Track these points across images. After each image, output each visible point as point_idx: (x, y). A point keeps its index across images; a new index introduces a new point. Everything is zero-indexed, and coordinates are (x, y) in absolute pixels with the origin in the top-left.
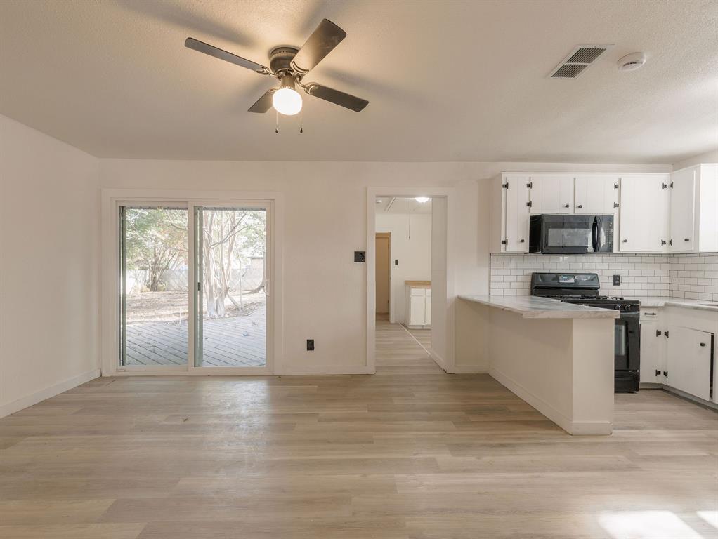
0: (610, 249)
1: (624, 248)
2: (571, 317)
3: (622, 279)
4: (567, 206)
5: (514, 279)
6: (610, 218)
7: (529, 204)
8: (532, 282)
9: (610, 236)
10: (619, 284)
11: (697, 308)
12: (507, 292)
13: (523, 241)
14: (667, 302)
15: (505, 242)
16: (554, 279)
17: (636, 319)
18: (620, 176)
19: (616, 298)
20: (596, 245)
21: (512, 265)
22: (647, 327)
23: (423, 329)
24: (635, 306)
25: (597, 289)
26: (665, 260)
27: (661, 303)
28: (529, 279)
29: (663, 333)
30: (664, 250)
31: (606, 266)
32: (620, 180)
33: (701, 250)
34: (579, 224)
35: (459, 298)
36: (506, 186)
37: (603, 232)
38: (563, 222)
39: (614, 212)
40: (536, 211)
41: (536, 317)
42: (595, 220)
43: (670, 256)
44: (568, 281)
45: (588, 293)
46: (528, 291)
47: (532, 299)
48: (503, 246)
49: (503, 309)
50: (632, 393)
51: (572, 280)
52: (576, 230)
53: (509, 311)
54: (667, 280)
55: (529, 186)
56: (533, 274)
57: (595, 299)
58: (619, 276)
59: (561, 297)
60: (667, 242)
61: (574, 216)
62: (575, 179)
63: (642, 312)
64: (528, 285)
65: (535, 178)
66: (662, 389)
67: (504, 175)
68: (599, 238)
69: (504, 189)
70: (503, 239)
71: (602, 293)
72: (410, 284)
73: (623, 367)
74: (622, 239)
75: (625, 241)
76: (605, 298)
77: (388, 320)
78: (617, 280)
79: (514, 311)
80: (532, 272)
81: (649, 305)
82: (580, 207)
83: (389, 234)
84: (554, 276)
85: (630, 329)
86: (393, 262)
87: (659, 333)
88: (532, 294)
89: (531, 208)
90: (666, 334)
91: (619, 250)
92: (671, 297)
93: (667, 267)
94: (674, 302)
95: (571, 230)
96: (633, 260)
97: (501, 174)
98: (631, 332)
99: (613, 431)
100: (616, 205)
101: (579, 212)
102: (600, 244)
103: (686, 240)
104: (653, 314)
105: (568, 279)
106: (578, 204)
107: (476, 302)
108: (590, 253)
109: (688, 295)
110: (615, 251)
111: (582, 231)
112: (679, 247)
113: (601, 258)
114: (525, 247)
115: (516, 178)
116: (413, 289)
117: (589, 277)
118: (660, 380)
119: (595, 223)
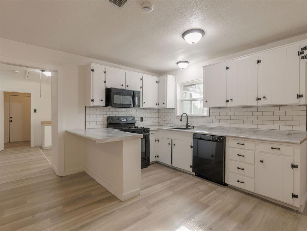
0: (139, 106)
1: (145, 106)
2: (122, 140)
3: (144, 119)
4: (122, 85)
5: (99, 119)
6: (139, 92)
7: (105, 82)
8: (107, 121)
9: (139, 100)
10: (142, 121)
11: (167, 130)
12: (95, 127)
13: (102, 100)
14: (158, 128)
15: (93, 100)
16: (117, 119)
17: (148, 136)
18: (143, 75)
19: (142, 127)
20: (134, 104)
21: (98, 113)
22: (152, 138)
23: (48, 149)
24: (148, 130)
25: (134, 123)
26: (157, 111)
27: (156, 128)
28: (106, 120)
29: (157, 141)
30: (157, 107)
31: (138, 113)
32: (143, 77)
33: (168, 107)
34: (127, 94)
35: (66, 132)
36: (93, 70)
37: (137, 99)
38: (120, 92)
39: (140, 90)
40: (109, 86)
41: (104, 142)
42: (134, 93)
43: (159, 109)
44: (123, 120)
45: (131, 125)
46: (105, 126)
47: (107, 130)
48: (91, 102)
49: (87, 138)
50: (147, 167)
51: (125, 120)
52: (126, 96)
53: (90, 139)
54: (157, 119)
55: (105, 72)
56: (108, 117)
57: (133, 128)
58: (142, 118)
59: (120, 128)
60: (158, 104)
61: (125, 90)
62: (125, 73)
63: (150, 132)
64: (106, 123)
65: (108, 69)
66: (157, 163)
67: (92, 65)
68: (135, 101)
69: (92, 72)
70: (91, 99)
71: (136, 125)
72: (44, 123)
73: (144, 156)
74: (143, 102)
75: (144, 103)
76: (138, 127)
77: (30, 145)
78: (142, 119)
79: (93, 139)
80: (107, 116)
81: (153, 129)
82: (128, 86)
83: (30, 94)
84: (118, 118)
85: (146, 140)
86: (32, 111)
87: (156, 141)
88: (107, 127)
89: (106, 84)
90: (158, 141)
91: (142, 106)
92: (159, 125)
93: (157, 114)
94: (160, 128)
95: (124, 97)
96: (147, 111)
97: (90, 64)
98: (147, 141)
99: (141, 192)
100: (141, 87)
101: (127, 88)
102: (135, 104)
103: (164, 103)
104: (154, 133)
105: (123, 119)
106: (127, 85)
107: (74, 134)
108: (132, 108)
109: (164, 124)
110: (141, 107)
111: (128, 97)
112: (161, 106)
113: (136, 110)
114: (103, 104)
115: (99, 67)
116: (45, 126)
117: (132, 118)
118: (156, 159)
119: (134, 94)
